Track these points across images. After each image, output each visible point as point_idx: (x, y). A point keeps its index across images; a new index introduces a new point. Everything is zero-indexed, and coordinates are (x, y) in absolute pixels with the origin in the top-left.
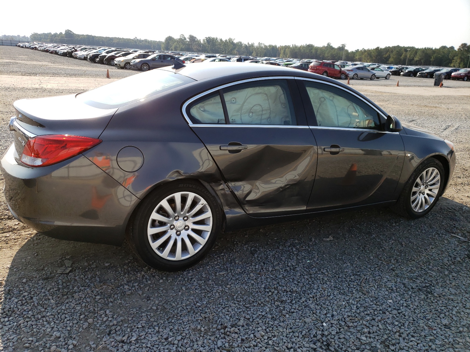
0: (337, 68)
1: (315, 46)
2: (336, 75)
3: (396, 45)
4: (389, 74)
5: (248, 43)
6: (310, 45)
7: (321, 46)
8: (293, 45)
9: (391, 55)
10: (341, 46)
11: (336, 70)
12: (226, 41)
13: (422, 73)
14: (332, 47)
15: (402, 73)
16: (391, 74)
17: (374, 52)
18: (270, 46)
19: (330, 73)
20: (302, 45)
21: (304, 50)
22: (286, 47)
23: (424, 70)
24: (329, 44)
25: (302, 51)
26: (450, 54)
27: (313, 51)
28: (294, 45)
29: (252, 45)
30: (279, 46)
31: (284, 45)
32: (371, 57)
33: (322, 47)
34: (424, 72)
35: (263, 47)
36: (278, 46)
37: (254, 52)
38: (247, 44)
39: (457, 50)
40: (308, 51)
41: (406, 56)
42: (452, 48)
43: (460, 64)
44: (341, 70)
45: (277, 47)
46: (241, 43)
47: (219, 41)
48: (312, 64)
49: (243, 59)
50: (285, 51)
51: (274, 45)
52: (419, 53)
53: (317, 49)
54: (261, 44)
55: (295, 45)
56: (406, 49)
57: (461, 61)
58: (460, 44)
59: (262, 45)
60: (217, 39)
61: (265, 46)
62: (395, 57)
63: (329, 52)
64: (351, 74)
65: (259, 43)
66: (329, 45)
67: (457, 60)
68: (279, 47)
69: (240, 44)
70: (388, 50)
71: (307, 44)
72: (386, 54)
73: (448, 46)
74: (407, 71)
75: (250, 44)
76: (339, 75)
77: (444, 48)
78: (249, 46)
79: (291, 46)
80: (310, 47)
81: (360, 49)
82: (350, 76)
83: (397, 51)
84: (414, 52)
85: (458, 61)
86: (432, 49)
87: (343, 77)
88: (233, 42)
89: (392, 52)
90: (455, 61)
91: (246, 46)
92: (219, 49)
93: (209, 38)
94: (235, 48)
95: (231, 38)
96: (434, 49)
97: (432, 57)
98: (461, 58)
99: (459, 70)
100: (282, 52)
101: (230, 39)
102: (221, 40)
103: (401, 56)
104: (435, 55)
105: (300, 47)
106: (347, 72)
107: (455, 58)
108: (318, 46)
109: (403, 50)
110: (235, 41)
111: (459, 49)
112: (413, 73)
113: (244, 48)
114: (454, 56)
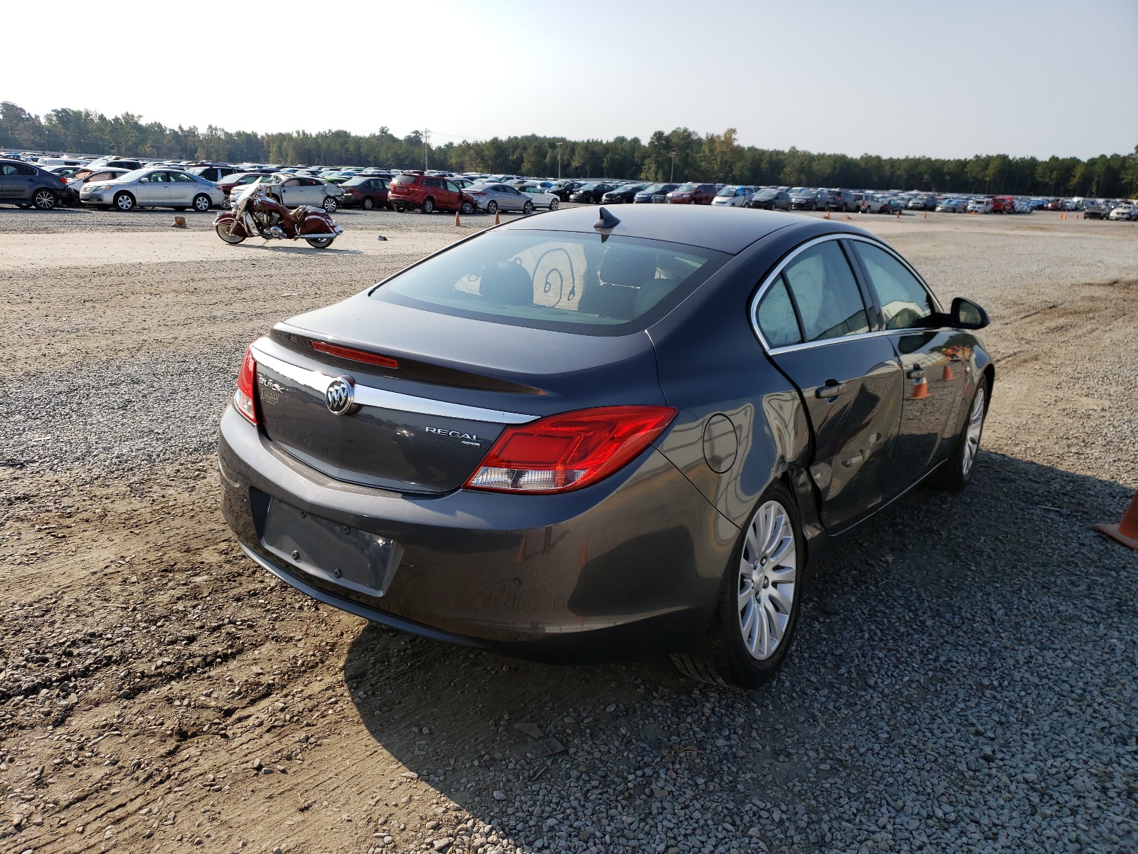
0: (452, 189)
1: (353, 134)
2: (453, 204)
3: (529, 134)
4: (555, 199)
5: (180, 128)
6: (340, 131)
7: (367, 135)
8: (298, 133)
9: (525, 155)
10: (413, 135)
11: (451, 193)
12: (116, 120)
13: (610, 195)
14: (391, 136)
15: (572, 197)
16: (559, 198)
17: (488, 149)
18: (239, 134)
19: (439, 201)
20: (322, 132)
21: (329, 145)
22: (282, 138)
23: (612, 189)
24: (383, 131)
25: (324, 146)
26: (636, 155)
27: (351, 147)
28: (301, 134)
29: (192, 133)
30: (264, 134)
31: (275, 132)
32: (483, 159)
33: (369, 139)
34: (615, 192)
35: (223, 137)
36: (261, 133)
37: (199, 149)
38: (176, 129)
39: (647, 145)
40: (338, 147)
41: (555, 158)
42: (636, 141)
43: (656, 173)
44: (461, 192)
45: (259, 137)
46: (159, 126)
47: (96, 121)
48: (395, 181)
49: (219, 171)
50: (280, 147)
51: (249, 132)
52: (578, 151)
53: (358, 141)
54: (216, 129)
55: (304, 134)
56: (552, 143)
57: (658, 168)
58: (652, 134)
59: (219, 133)
60: (88, 115)
61: (226, 133)
62: (532, 159)
63: (389, 149)
64: (483, 202)
65: (210, 127)
66: (386, 133)
67: (650, 165)
68: (263, 137)
69: (157, 130)
70: (514, 143)
71: (333, 131)
72: (514, 152)
73: (629, 137)
74: (581, 192)
75: (186, 128)
76: (459, 205)
77: (621, 140)
78: (185, 136)
79: (295, 135)
80: (342, 136)
81: (457, 142)
82: (480, 206)
83: (535, 147)
84: (568, 150)
85: (653, 167)
86: (601, 143)
87: (468, 209)
88: (136, 123)
89: (525, 149)
90: (647, 167)
91: (176, 133)
92: (100, 143)
93: (64, 110)
94: (145, 141)
95: (130, 113)
96: (604, 142)
97: (605, 160)
98: (657, 162)
99: (677, 187)
100: (274, 149)
101: (128, 117)
102: (102, 118)
103: (545, 157)
104: (610, 155)
105: (317, 136)
106: (475, 198)
107: (647, 161)
108: (359, 135)
109: (547, 145)
110: (143, 122)
111: (651, 143)
112: (593, 195)
113: (171, 139)
114: (644, 158)
